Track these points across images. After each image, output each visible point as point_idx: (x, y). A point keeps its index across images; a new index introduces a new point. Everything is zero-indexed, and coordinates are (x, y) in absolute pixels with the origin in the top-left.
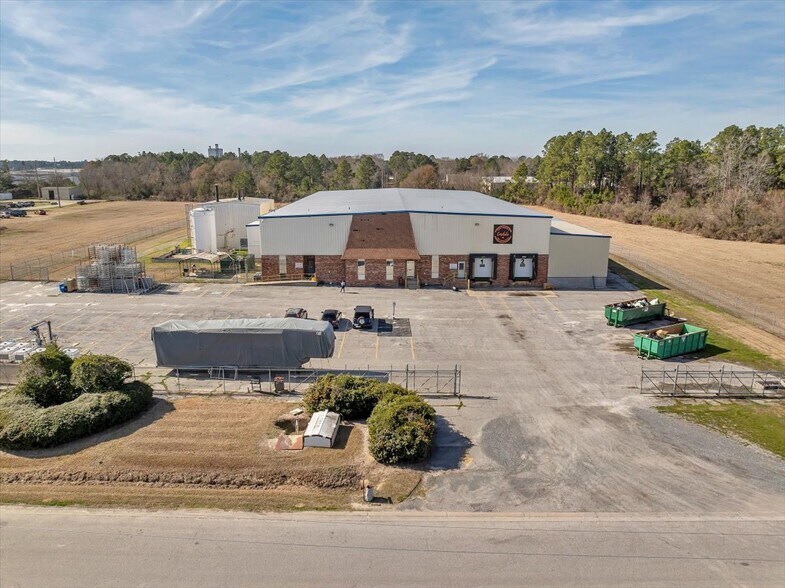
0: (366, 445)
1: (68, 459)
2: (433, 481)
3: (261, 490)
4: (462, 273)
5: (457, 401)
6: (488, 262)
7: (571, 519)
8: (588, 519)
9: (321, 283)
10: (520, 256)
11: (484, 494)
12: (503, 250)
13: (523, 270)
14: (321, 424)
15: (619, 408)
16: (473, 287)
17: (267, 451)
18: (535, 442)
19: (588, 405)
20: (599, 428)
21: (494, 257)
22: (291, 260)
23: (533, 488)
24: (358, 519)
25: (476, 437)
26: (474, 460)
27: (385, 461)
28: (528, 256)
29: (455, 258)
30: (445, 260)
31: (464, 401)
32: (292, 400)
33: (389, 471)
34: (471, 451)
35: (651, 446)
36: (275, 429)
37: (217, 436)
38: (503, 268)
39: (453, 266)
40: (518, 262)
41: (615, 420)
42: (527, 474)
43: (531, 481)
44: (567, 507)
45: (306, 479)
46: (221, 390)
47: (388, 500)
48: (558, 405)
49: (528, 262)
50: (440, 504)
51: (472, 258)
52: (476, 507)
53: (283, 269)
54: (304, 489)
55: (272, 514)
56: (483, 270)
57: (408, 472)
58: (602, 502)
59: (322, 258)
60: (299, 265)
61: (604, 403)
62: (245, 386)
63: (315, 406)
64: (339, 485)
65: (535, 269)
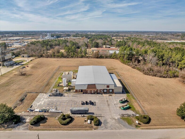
0: (93, 124)
1: (68, 126)
2: (99, 127)
3: (85, 128)
4: (102, 92)
5: (101, 117)
6: (106, 90)
7: (109, 131)
8: (110, 130)
9: (83, 93)
10: (110, 89)
11: (103, 128)
12: (108, 89)
13: (111, 91)
14: (89, 121)
15: (116, 118)
16: (104, 94)
17: (85, 124)
18: (108, 123)
19: (114, 118)
20: (114, 121)
21: (107, 90)
22: (79, 90)
23: (107, 128)
24: (94, 131)
25: (103, 122)
26: (102, 125)
27: (95, 125)
28: (111, 89)
29: (102, 90)
30: (100, 90)
31: (102, 117)
32: (85, 118)
33: (95, 126)
34: (102, 124)
35: (118, 123)
36: (85, 122)
37: (80, 123)
38: (108, 91)
39: (101, 91)
40: (110, 90)
41: (116, 120)
42: (107, 126)
43: (107, 127)
44: (109, 130)
45: (89, 127)
46: (78, 116)
47: (95, 129)
48: (111, 118)
49: (111, 90)
50: (99, 129)
51: (104, 90)
52: (102, 130)
53: (78, 91)
54: (88, 128)
55: (87, 131)
56: (105, 91)
57: (97, 126)
58: (112, 129)
59: (84, 90)
60: (80, 91)
61: (115, 117)
62: (80, 115)
63: (88, 119)
64: (91, 128)
65: (112, 91)
